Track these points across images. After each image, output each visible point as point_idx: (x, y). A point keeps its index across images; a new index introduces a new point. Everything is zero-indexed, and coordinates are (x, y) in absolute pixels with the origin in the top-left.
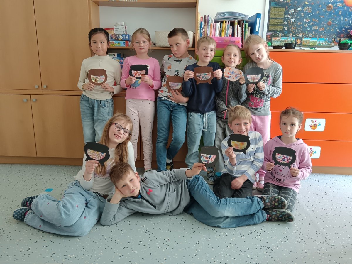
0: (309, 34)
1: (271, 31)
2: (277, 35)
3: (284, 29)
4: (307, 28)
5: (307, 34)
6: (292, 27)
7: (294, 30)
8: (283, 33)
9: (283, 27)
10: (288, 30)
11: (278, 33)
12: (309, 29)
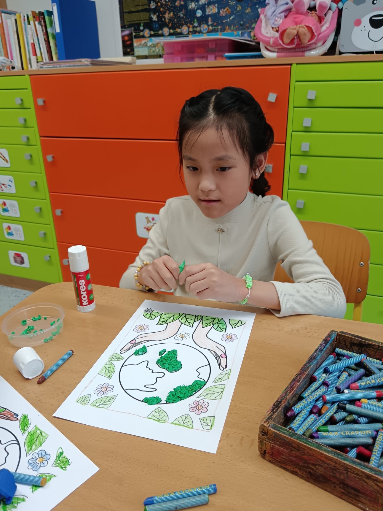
0: (202, 26)
1: (130, 26)
2: (141, 34)
3: (151, 19)
4: (194, 11)
5: (196, 27)
6: (165, 13)
7: (170, 20)
8: (151, 29)
9: (148, 14)
10: (158, 21)
11: (142, 28)
12: (199, 13)
